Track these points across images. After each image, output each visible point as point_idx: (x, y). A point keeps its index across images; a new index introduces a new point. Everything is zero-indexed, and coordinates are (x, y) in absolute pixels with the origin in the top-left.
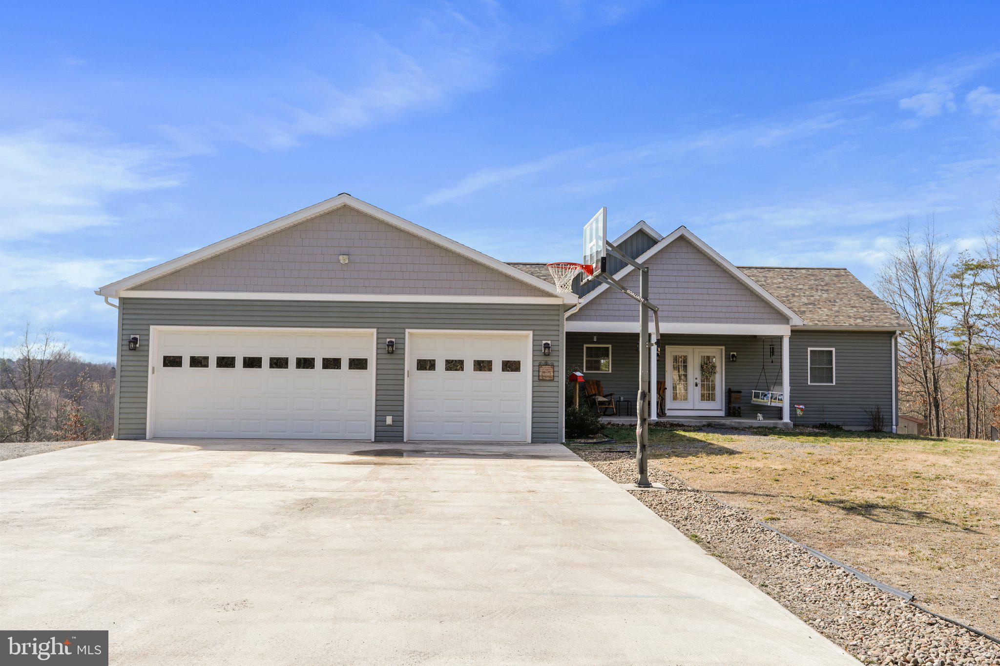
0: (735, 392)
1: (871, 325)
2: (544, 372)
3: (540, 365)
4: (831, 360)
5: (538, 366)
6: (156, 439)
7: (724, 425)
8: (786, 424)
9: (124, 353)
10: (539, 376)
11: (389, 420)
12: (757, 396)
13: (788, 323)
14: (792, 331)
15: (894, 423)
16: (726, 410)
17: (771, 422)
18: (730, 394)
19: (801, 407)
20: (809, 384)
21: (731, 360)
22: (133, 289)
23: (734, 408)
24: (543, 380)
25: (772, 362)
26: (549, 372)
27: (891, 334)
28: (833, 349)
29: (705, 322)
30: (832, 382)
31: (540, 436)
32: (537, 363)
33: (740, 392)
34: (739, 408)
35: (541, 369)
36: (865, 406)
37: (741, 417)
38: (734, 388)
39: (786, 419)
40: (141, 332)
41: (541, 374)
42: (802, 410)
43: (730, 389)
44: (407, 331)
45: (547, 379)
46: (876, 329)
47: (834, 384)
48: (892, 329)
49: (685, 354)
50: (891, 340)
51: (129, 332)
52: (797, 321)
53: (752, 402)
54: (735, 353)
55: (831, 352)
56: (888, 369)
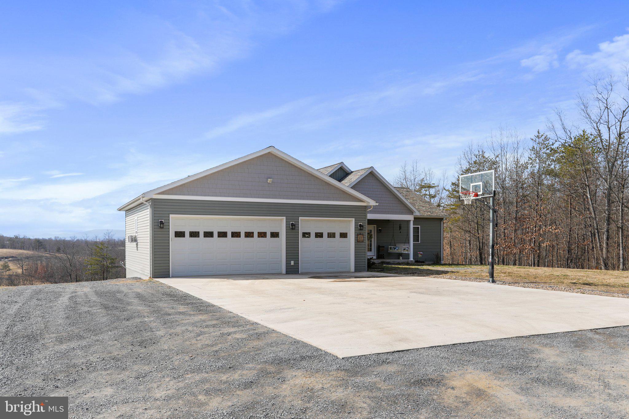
0: (381, 247)
1: (434, 215)
2: (360, 238)
3: (358, 235)
4: (418, 231)
5: (357, 235)
6: (173, 277)
7: (389, 262)
8: (412, 261)
9: (156, 230)
10: (357, 240)
11: (292, 263)
12: (391, 249)
13: (413, 215)
14: (415, 218)
15: (442, 260)
16: (377, 255)
17: (406, 260)
18: (379, 248)
19: (421, 253)
21: (379, 231)
22: (159, 194)
23: (381, 254)
24: (359, 242)
25: (400, 232)
26: (362, 238)
27: (441, 219)
29: (380, 214)
31: (358, 269)
32: (356, 234)
33: (384, 247)
34: (383, 254)
35: (358, 237)
36: (434, 252)
37: (384, 259)
38: (381, 245)
39: (411, 259)
40: (165, 218)
41: (358, 239)
42: (421, 254)
43: (379, 246)
44: (300, 218)
45: (361, 241)
46: (437, 217)
47: (420, 242)
48: (442, 217)
50: (441, 222)
51: (157, 218)
52: (417, 214)
53: (389, 252)
54: (381, 228)
55: (419, 227)
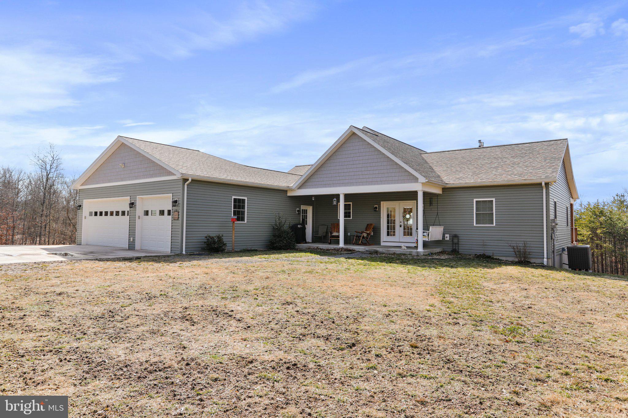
3: (174, 212)
4: (492, 208)
10: (174, 218)
11: (132, 239)
15: (545, 256)
20: (475, 225)
26: (177, 215)
28: (494, 199)
30: (493, 224)
31: (173, 250)
39: (420, 249)
44: (137, 197)
46: (523, 182)
48: (538, 181)
49: (393, 206)
50: (543, 190)
55: (492, 201)
56: (540, 213)
